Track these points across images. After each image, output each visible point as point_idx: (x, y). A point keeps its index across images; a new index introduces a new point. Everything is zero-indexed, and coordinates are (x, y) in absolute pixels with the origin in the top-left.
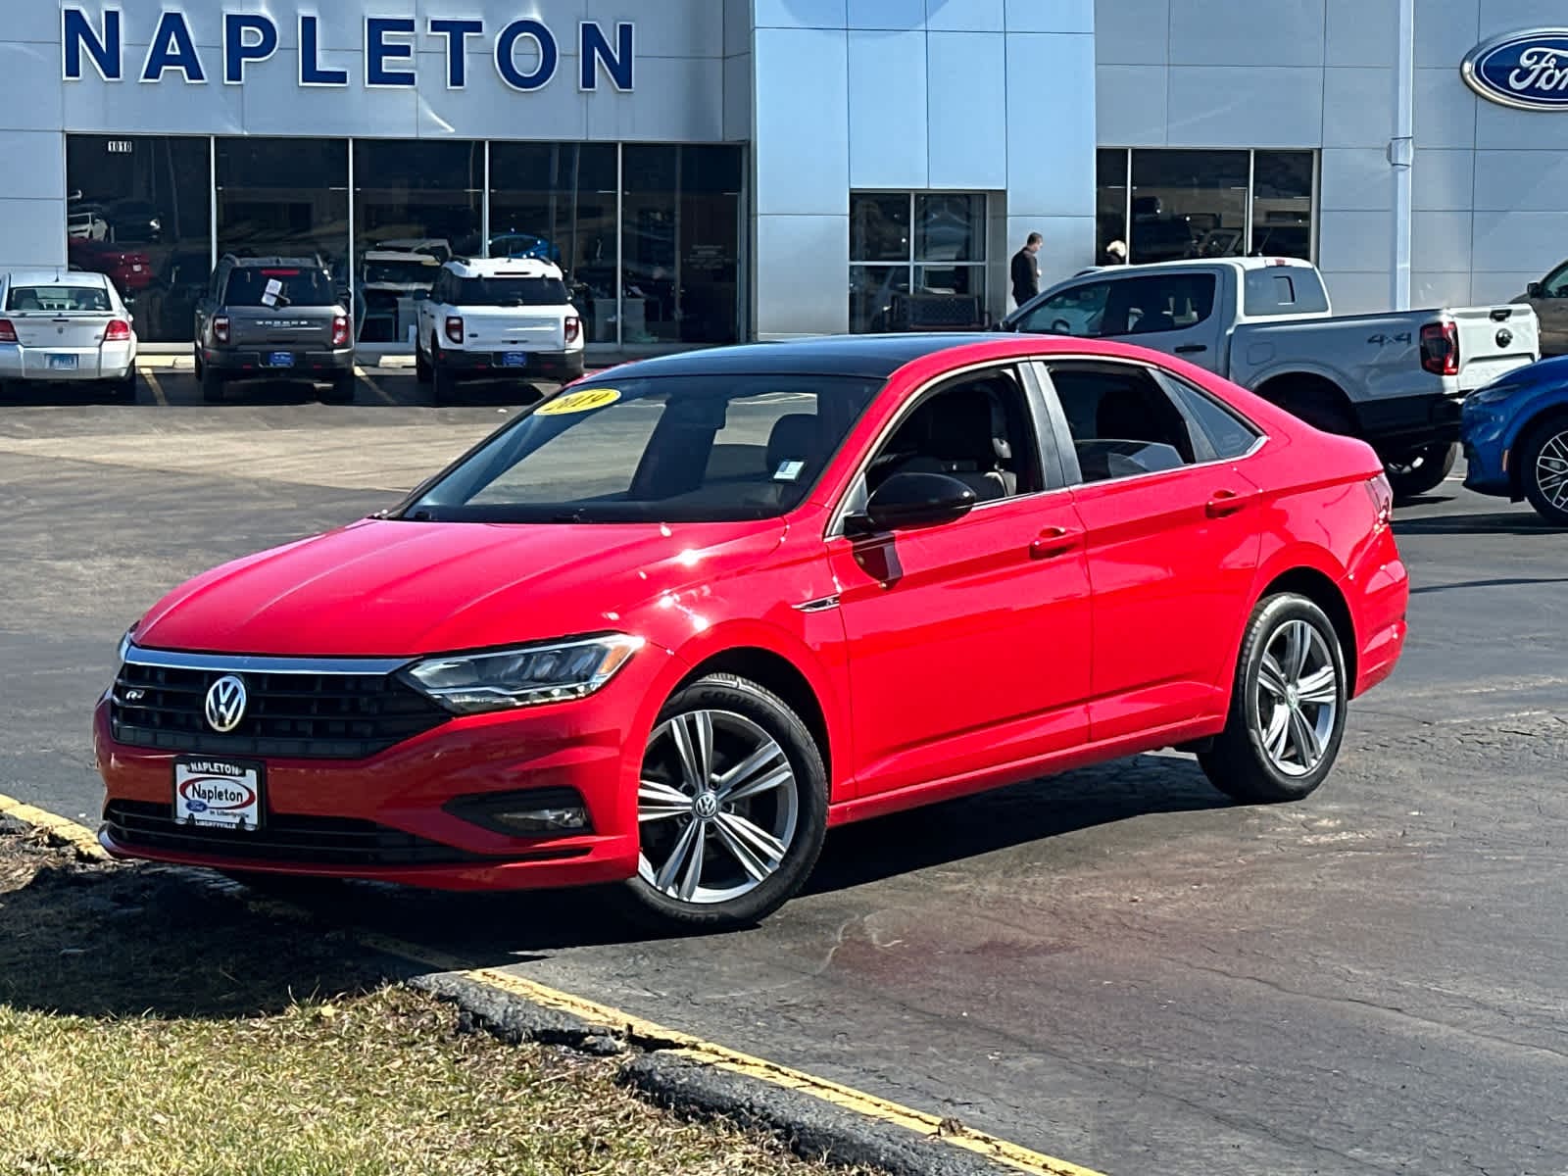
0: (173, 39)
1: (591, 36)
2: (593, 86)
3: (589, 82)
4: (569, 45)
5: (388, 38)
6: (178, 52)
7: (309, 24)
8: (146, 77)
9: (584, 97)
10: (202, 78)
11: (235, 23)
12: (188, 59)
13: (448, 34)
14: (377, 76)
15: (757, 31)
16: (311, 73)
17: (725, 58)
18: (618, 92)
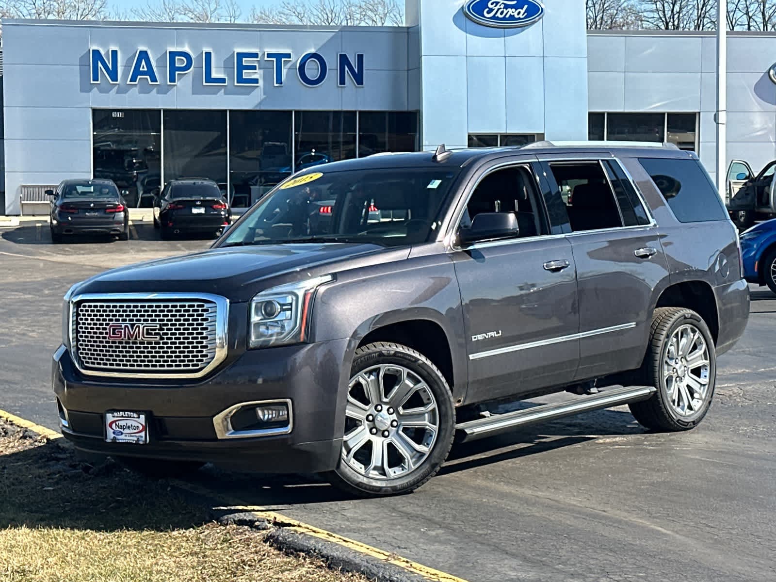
0: (143, 63)
1: (344, 60)
2: (344, 84)
3: (342, 82)
4: (333, 64)
5: (246, 61)
6: (146, 69)
7: (208, 55)
8: (130, 81)
9: (340, 89)
10: (157, 81)
11: (173, 54)
12: (150, 72)
13: (275, 59)
14: (240, 79)
15: (423, 57)
16: (209, 79)
17: (408, 70)
18: (357, 87)
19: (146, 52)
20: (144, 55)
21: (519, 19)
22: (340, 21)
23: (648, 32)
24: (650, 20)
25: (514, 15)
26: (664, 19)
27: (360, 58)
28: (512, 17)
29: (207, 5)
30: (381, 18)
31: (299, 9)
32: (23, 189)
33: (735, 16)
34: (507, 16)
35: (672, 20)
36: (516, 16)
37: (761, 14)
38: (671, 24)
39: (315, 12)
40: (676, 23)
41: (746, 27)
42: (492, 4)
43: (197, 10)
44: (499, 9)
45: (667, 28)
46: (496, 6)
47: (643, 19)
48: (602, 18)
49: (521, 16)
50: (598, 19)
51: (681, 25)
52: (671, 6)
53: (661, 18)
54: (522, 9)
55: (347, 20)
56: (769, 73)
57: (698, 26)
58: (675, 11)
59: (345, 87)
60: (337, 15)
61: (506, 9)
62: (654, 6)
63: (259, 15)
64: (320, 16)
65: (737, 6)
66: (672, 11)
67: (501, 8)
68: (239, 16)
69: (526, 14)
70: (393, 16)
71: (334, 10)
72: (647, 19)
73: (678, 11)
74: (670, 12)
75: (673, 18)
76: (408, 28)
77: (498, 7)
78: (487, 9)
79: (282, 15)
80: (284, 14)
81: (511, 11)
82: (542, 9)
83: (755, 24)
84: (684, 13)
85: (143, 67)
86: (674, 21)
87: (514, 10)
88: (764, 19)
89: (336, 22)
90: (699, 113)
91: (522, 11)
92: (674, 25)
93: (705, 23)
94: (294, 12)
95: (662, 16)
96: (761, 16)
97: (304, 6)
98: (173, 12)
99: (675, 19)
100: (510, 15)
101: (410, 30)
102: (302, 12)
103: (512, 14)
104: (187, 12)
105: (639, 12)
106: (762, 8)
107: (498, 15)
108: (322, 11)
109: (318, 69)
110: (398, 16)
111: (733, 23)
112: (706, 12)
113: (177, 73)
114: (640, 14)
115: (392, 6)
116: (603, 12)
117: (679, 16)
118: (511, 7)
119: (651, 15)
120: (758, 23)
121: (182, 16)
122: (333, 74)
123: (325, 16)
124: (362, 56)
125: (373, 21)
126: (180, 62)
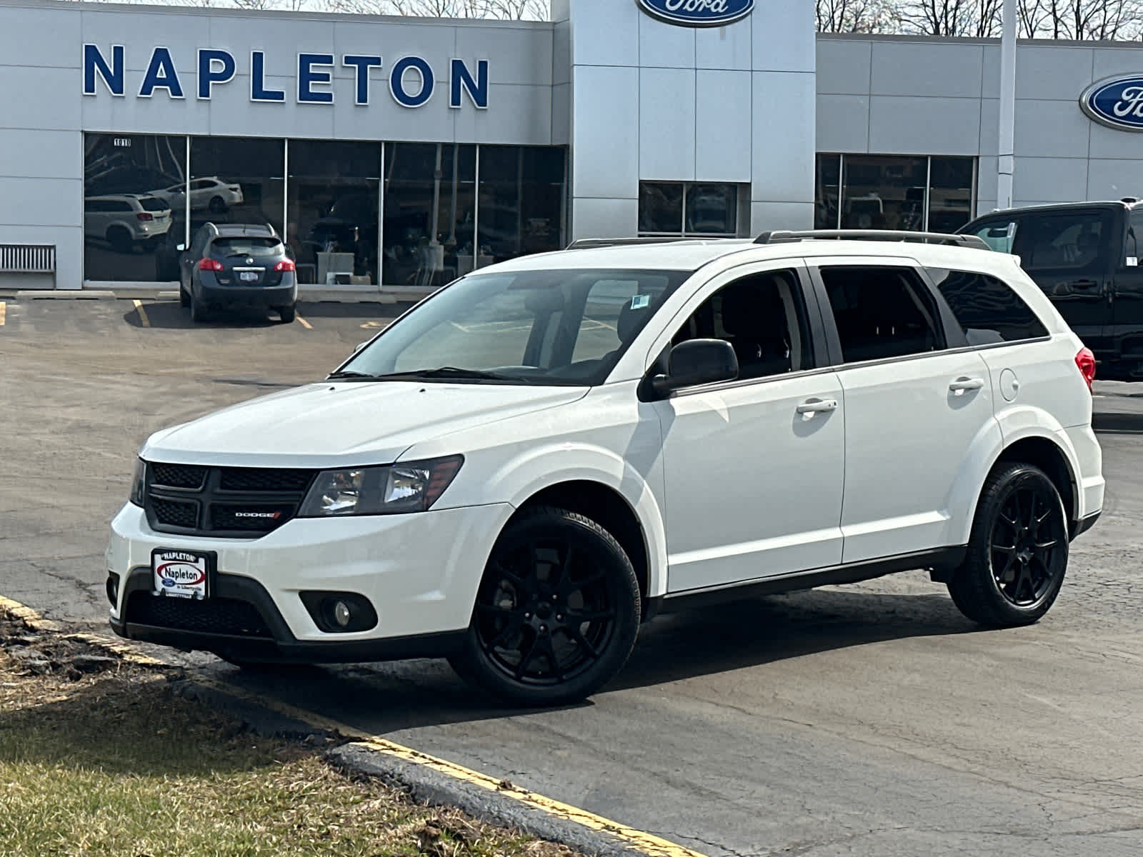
0: (161, 66)
1: (458, 68)
2: (459, 104)
3: (456, 101)
4: (442, 75)
5: (313, 69)
6: (165, 76)
7: (258, 58)
8: (141, 94)
10: (181, 95)
11: (205, 56)
12: (172, 82)
13: (356, 66)
14: (306, 95)
15: (575, 68)
16: (258, 92)
17: (553, 86)
18: (479, 109)
19: (165, 51)
20: (162, 56)
21: (718, 13)
25: (710, 9)
27: (482, 66)
28: (707, 11)
34: (700, 10)
36: (713, 10)
49: (720, 10)
56: (1079, 100)
59: (461, 108)
69: (727, 7)
76: (554, 24)
81: (705, 2)
85: (161, 74)
87: (709, 1)
91: (722, 3)
100: (705, 7)
101: (557, 26)
103: (708, 6)
107: (687, 7)
109: (420, 81)
113: (211, 82)
122: (442, 89)
124: (485, 63)
126: (217, 67)
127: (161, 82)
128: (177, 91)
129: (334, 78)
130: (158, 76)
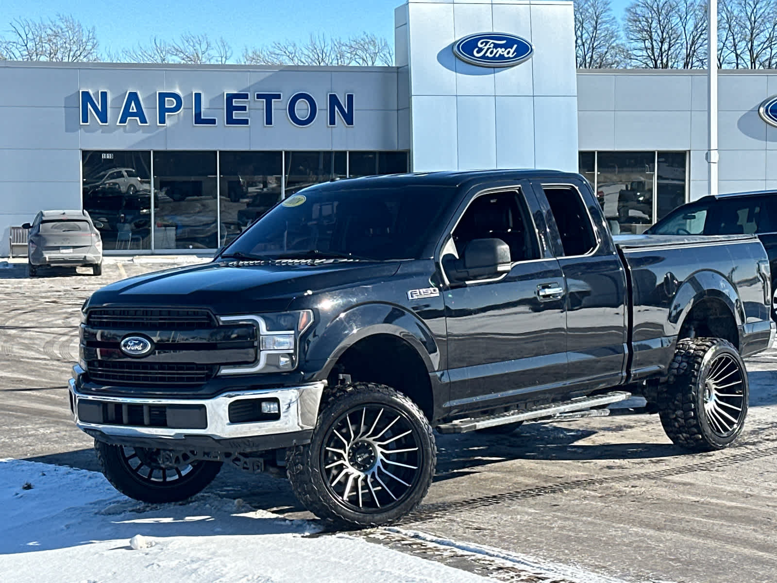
0: (133, 104)
1: (334, 100)
2: (334, 124)
3: (332, 122)
4: (323, 104)
5: (235, 102)
6: (135, 110)
7: (198, 96)
8: (120, 123)
9: (330, 128)
11: (163, 96)
12: (140, 114)
13: (265, 100)
14: (230, 121)
15: (413, 97)
16: (199, 120)
17: (398, 110)
18: (347, 127)
19: (136, 94)
20: (133, 97)
21: (509, 58)
22: (330, 61)
23: (636, 70)
24: (638, 58)
25: (503, 55)
26: (652, 57)
27: (350, 98)
28: (502, 57)
29: (198, 46)
30: (372, 58)
31: (290, 49)
32: (13, 231)
33: (722, 54)
34: (497, 56)
35: (660, 58)
36: (506, 56)
37: (748, 51)
38: (659, 62)
39: (306, 52)
40: (665, 61)
41: (734, 65)
42: (482, 43)
43: (188, 50)
44: (488, 49)
45: (656, 67)
46: (485, 45)
47: (632, 57)
48: (592, 57)
49: (510, 55)
50: (587, 58)
51: (670, 64)
52: (660, 44)
53: (649, 56)
54: (512, 48)
55: (338, 60)
56: (759, 110)
57: (686, 65)
58: (663, 50)
59: (334, 127)
60: (328, 55)
61: (496, 49)
62: (643, 44)
63: (251, 55)
64: (311, 56)
65: (724, 44)
66: (661, 49)
67: (490, 48)
68: (230, 56)
69: (515, 53)
70: (383, 56)
71: (325, 50)
72: (636, 58)
73: (666, 49)
74: (659, 51)
75: (662, 56)
76: (398, 68)
77: (488, 46)
78: (477, 49)
79: (273, 56)
80: (275, 54)
81: (500, 51)
82: (531, 49)
83: (742, 61)
84: (672, 51)
85: (133, 109)
86: (662, 60)
87: (503, 49)
88: (752, 56)
89: (327, 62)
90: (690, 151)
91: (512, 51)
92: (662, 63)
93: (694, 61)
94: (285, 52)
95: (650, 55)
96: (749, 54)
97: (295, 45)
98: (164, 53)
99: (663, 57)
100: (500, 54)
101: (400, 70)
102: (294, 51)
103: (502, 53)
104: (178, 53)
105: (628, 51)
106: (749, 45)
107: (488, 54)
108: (313, 51)
109: (308, 110)
110: (388, 55)
111: (721, 61)
112: (694, 51)
113: (166, 114)
114: (629, 52)
115: (383, 45)
116: (593, 51)
117: (667, 54)
118: (501, 46)
119: (640, 53)
120: (746, 61)
121: (174, 57)
122: (322, 115)
123: (316, 56)
124: (352, 96)
125: (363, 60)
126: (170, 103)
127: (133, 115)
128: (144, 120)
129: (249, 109)
130: (131, 111)
